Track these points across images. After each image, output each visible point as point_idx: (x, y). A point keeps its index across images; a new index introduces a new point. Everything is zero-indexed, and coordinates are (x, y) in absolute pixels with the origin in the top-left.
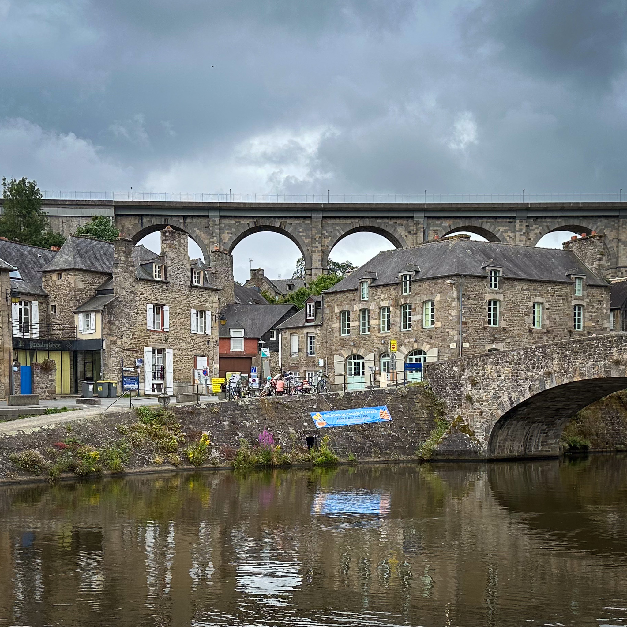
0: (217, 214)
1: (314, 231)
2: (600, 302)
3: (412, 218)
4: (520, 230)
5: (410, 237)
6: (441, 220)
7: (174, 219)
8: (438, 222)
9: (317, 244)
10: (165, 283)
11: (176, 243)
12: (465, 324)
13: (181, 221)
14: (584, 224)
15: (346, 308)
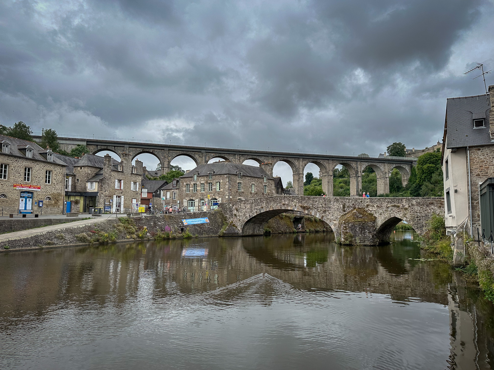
0: (128, 146)
1: (165, 154)
2: (272, 184)
3: (201, 152)
4: (237, 158)
5: (200, 158)
6: (211, 153)
7: (110, 147)
8: (210, 154)
9: (166, 159)
10: (122, 172)
11: (127, 158)
12: (231, 190)
13: (113, 148)
14: (258, 158)
15: (188, 183)
